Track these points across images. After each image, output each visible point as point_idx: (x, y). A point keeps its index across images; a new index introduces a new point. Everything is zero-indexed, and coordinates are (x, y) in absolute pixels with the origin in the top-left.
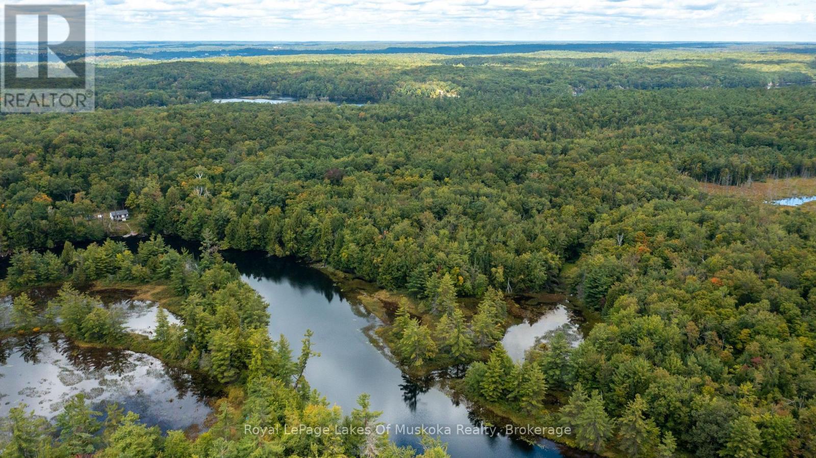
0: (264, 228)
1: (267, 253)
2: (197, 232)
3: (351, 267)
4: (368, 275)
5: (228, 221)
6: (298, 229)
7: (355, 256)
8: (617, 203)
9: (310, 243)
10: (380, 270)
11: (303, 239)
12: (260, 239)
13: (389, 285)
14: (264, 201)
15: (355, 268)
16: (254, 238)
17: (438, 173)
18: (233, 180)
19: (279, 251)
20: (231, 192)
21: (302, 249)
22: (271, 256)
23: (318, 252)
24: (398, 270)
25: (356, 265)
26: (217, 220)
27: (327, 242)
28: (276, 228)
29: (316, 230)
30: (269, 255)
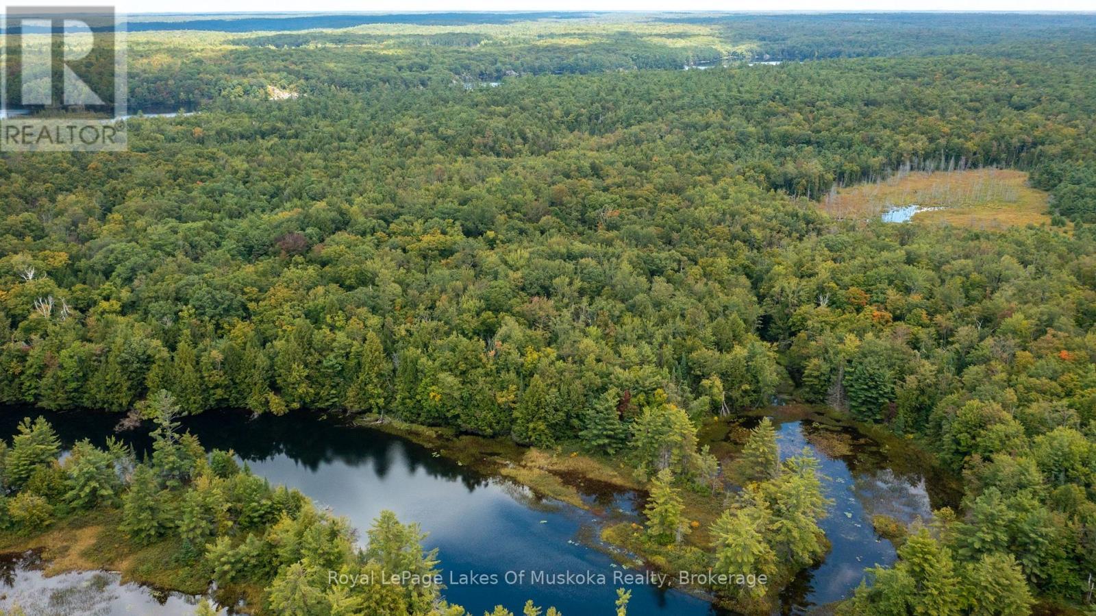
0: (232, 363)
1: (250, 412)
2: (76, 390)
3: (449, 415)
4: (490, 426)
5: (148, 360)
6: (310, 358)
7: (456, 395)
8: (756, 245)
9: (337, 380)
10: (516, 414)
11: (324, 375)
12: (227, 387)
13: (544, 438)
14: (209, 311)
15: (458, 416)
16: (217, 386)
17: (470, 225)
18: (107, 274)
19: (277, 405)
20: (119, 299)
21: (323, 393)
22: (261, 416)
23: (363, 395)
24: (556, 410)
25: (458, 411)
26: (126, 361)
27: (380, 375)
28: (262, 360)
29: (347, 355)
30: (256, 415)
